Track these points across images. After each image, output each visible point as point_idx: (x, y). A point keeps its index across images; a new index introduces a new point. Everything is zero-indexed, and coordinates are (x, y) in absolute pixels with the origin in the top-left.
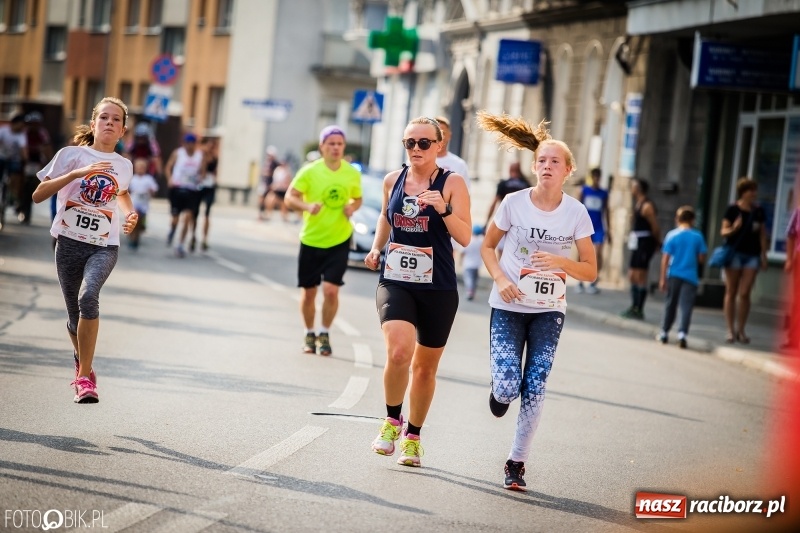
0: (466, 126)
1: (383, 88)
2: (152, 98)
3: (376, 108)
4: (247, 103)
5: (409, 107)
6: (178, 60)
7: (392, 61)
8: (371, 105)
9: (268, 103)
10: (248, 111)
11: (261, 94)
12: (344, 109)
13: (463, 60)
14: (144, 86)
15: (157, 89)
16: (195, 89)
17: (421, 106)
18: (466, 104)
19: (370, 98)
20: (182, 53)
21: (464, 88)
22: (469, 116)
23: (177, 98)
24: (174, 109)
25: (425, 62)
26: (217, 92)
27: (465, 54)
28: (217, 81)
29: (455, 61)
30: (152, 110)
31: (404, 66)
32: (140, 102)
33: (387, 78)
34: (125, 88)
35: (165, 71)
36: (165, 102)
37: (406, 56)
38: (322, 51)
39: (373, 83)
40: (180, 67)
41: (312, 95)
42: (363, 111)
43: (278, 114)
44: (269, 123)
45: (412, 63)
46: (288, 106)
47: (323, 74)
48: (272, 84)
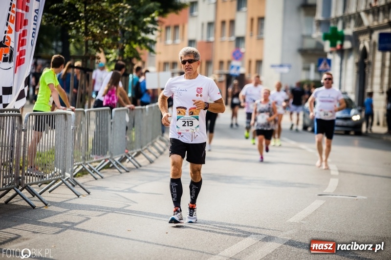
0: (367, 70)
1: (330, 57)
2: (232, 67)
3: (328, 66)
4: (273, 66)
5: (341, 64)
6: (242, 50)
7: (333, 45)
8: (325, 64)
9: (281, 66)
10: (273, 70)
11: (278, 62)
12: (313, 67)
13: (364, 43)
14: (229, 62)
15: (235, 63)
16: (250, 62)
17: (346, 63)
18: (366, 61)
19: (325, 61)
20: (244, 47)
21: (364, 54)
22: (367, 67)
23: (243, 66)
24: (242, 70)
25: (347, 45)
26: (259, 62)
27: (364, 40)
28: (259, 58)
29: (360, 43)
30: (233, 72)
31: (338, 47)
32: (228, 69)
33: (331, 52)
34: (221, 63)
35: (238, 55)
36: (238, 68)
37: (339, 43)
38: (302, 43)
39: (325, 55)
40: (243, 54)
41: (299, 61)
42: (322, 67)
43: (285, 70)
44: (282, 74)
45: (342, 45)
46: (289, 66)
47: (303, 52)
48: (282, 57)
